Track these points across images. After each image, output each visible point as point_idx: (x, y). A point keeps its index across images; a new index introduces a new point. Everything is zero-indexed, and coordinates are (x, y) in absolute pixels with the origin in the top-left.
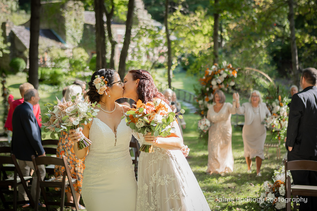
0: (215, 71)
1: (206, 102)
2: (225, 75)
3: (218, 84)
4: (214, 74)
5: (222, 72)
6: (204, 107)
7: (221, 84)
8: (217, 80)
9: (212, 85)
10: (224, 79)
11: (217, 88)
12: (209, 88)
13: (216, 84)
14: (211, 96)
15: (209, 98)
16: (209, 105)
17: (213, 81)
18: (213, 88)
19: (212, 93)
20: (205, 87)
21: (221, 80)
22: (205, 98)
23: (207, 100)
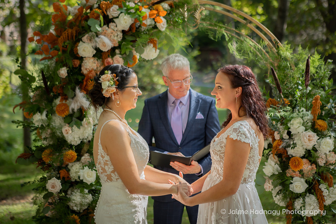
1: (57, 121)
2: (125, 23)
3: (99, 54)
6: (53, 135)
7: (112, 52)
8: (97, 39)
9: (81, 57)
10: (121, 34)
11: (98, 67)
12: (68, 69)
13: (93, 52)
14: (75, 95)
15: (68, 104)
16: (69, 127)
17: (82, 41)
18: (82, 68)
19: (78, 86)
20: (53, 63)
21: (112, 37)
22: (56, 104)
23: (60, 113)
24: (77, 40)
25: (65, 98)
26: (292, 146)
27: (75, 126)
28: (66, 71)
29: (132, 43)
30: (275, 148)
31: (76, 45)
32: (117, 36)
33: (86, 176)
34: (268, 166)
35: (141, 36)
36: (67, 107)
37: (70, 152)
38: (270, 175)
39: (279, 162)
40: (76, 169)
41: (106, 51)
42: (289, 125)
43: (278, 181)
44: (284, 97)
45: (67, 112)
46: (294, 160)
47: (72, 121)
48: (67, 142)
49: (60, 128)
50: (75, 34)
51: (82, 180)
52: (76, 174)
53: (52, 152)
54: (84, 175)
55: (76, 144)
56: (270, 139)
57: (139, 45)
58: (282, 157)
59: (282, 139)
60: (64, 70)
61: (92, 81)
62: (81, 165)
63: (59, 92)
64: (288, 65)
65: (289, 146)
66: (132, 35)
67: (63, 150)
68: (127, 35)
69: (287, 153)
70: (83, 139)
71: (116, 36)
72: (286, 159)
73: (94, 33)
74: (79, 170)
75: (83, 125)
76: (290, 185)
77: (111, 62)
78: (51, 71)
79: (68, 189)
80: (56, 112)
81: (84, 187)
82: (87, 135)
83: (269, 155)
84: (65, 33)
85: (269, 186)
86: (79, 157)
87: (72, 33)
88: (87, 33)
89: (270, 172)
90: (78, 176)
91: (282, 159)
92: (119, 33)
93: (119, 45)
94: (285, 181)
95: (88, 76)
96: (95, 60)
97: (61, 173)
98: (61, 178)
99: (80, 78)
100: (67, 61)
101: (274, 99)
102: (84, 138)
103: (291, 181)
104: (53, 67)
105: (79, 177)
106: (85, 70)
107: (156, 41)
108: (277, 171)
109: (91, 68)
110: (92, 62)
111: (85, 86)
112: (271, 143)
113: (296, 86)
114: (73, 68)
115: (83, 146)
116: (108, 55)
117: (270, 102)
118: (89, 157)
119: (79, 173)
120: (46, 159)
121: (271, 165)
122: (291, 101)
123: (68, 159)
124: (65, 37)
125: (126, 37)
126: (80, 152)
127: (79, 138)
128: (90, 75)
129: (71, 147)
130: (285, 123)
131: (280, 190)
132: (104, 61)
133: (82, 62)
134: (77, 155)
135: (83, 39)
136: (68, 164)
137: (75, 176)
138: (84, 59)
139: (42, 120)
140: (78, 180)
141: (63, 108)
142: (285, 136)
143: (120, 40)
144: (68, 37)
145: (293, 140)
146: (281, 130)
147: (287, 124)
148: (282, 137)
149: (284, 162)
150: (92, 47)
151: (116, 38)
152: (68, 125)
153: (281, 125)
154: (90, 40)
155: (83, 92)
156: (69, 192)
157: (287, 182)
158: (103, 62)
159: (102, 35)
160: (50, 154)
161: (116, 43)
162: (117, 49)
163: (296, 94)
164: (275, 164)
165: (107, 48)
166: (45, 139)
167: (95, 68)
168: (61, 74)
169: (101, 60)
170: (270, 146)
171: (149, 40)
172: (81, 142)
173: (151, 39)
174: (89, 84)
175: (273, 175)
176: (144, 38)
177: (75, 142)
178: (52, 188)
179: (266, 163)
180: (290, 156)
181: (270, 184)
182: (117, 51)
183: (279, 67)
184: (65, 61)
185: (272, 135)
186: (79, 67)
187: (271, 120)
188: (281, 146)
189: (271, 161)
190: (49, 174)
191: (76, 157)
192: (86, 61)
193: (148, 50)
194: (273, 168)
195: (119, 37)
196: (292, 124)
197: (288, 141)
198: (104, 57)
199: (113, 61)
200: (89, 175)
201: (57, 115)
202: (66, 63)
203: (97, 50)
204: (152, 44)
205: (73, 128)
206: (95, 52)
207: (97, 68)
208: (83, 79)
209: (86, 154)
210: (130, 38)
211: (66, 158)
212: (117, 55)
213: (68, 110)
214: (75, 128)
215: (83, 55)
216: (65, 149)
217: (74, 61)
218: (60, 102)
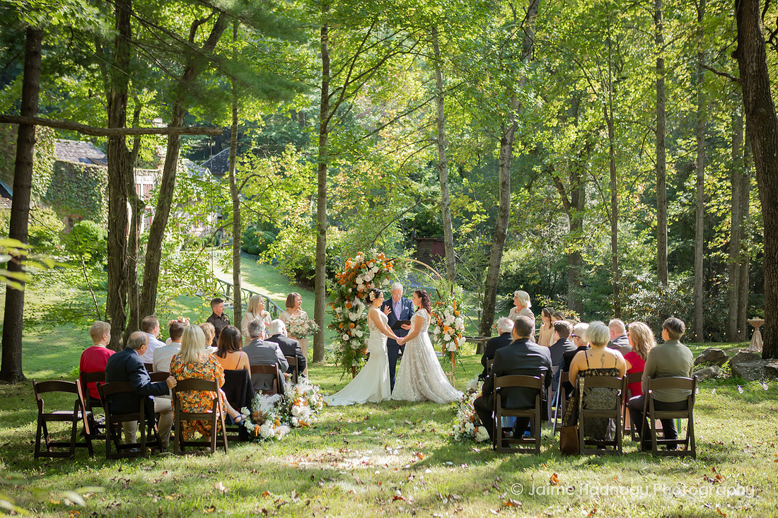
0: (361, 263)
1: (347, 310)
2: (376, 270)
3: (365, 283)
4: (360, 268)
5: (371, 265)
6: (344, 316)
7: (370, 282)
8: (364, 276)
10: (374, 274)
12: (352, 289)
13: (362, 282)
14: (355, 300)
17: (358, 277)
18: (358, 289)
19: (356, 296)
22: (346, 303)
23: (348, 307)
24: (356, 277)
25: (349, 300)
26: (445, 322)
29: (378, 278)
30: (438, 323)
31: (355, 279)
35: (382, 275)
36: (351, 304)
37: (352, 324)
39: (440, 328)
40: (354, 331)
42: (444, 313)
43: (439, 336)
45: (351, 306)
46: (446, 328)
47: (353, 310)
48: (351, 319)
49: (348, 314)
50: (355, 275)
51: (357, 336)
53: (343, 324)
54: (358, 334)
55: (354, 321)
56: (436, 318)
57: (381, 279)
58: (441, 326)
60: (350, 289)
61: (361, 294)
62: (356, 329)
63: (347, 298)
66: (378, 275)
68: (376, 275)
73: (363, 274)
74: (356, 332)
75: (357, 312)
76: (444, 338)
79: (351, 339)
81: (357, 339)
83: (436, 325)
88: (360, 274)
89: (435, 332)
94: (442, 336)
97: (348, 333)
98: (348, 335)
99: (357, 292)
102: (358, 318)
103: (444, 336)
109: (361, 288)
110: (362, 286)
111: (359, 296)
114: (354, 288)
115: (357, 321)
118: (360, 326)
120: (341, 327)
124: (350, 275)
129: (352, 322)
133: (357, 286)
134: (355, 325)
136: (351, 329)
137: (354, 334)
139: (340, 310)
140: (355, 336)
141: (349, 305)
142: (443, 317)
143: (374, 277)
144: (352, 275)
145: (446, 319)
148: (441, 318)
149: (442, 328)
150: (362, 280)
151: (372, 276)
152: (351, 312)
154: (361, 277)
155: (358, 298)
156: (351, 341)
158: (366, 286)
159: (366, 275)
161: (372, 278)
162: (372, 281)
164: (438, 329)
165: (368, 280)
166: (341, 318)
167: (364, 288)
168: (349, 291)
170: (436, 321)
172: (356, 319)
173: (387, 276)
175: (438, 334)
176: (384, 276)
177: (354, 319)
178: (345, 339)
179: (434, 329)
180: (444, 326)
181: (436, 338)
186: (356, 288)
188: (441, 322)
189: (436, 328)
192: (359, 285)
193: (385, 281)
194: (438, 331)
200: (360, 334)
201: (346, 308)
202: (351, 286)
203: (365, 281)
204: (387, 278)
209: (359, 324)
211: (350, 326)
212: (373, 283)
214: (354, 313)
215: (358, 283)
216: (349, 323)
217: (354, 286)
218: (348, 302)
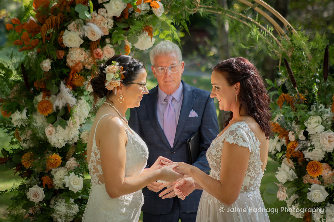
2: (116, 8)
8: (85, 27)
9: (67, 47)
10: (112, 21)
11: (86, 58)
12: (52, 61)
13: (80, 42)
14: (59, 91)
15: (51, 101)
16: (53, 127)
17: (67, 29)
18: (68, 61)
19: (63, 81)
20: (34, 54)
21: (102, 24)
22: (37, 101)
24: (62, 28)
25: (48, 94)
26: (309, 149)
27: (59, 126)
28: (50, 64)
29: (124, 31)
30: (290, 151)
31: (60, 34)
32: (108, 23)
33: (72, 183)
34: (282, 171)
35: (135, 24)
36: (50, 104)
37: (54, 155)
38: (284, 181)
39: (295, 166)
40: (61, 175)
41: (95, 40)
42: (305, 124)
43: (294, 189)
44: (300, 92)
45: (50, 110)
46: (313, 165)
47: (56, 120)
48: (50, 144)
49: (43, 128)
50: (59, 22)
51: (68, 188)
52: (60, 181)
53: (33, 156)
54: (70, 182)
55: (60, 147)
56: (284, 141)
57: (132, 33)
58: (297, 161)
59: (297, 140)
60: (48, 62)
61: (78, 75)
62: (66, 170)
63: (41, 87)
64: (303, 55)
65: (305, 148)
66: (124, 22)
67: (45, 154)
68: (118, 22)
69: (304, 157)
70: (68, 141)
71: (106, 23)
72: (302, 163)
73: (81, 20)
74: (64, 177)
75: (68, 124)
76: (308, 193)
77: (101, 53)
78: (32, 64)
79: (51, 198)
80: (38, 111)
81: (70, 196)
82: (72, 136)
83: (283, 159)
84: (49, 21)
85: (283, 195)
86: (63, 162)
87: (56, 21)
88: (74, 20)
89: (284, 179)
90: (62, 183)
91: (297, 164)
92: (110, 20)
93: (109, 33)
94: (302, 189)
95: (75, 69)
96: (82, 51)
97: (44, 180)
98: (44, 185)
99: (65, 71)
100: (51, 52)
101: (288, 94)
102: (70, 140)
103: (309, 189)
104: (34, 59)
105: (64, 185)
106: (70, 62)
107: (151, 28)
108: (292, 177)
109: (78, 59)
110: (79, 53)
111: (71, 80)
112: (285, 144)
113: (313, 79)
114: (57, 59)
115: (68, 148)
116: (98, 45)
117: (283, 98)
118: (75, 162)
119: (64, 180)
120: (26, 164)
121: (285, 170)
122: (308, 97)
123: (52, 164)
124: (48, 24)
125: (117, 24)
126: (65, 156)
127: (64, 139)
128: (77, 68)
129: (54, 150)
130: (301, 122)
131: (296, 200)
132: (93, 51)
133: (67, 53)
134: (62, 159)
135: (68, 27)
136: (51, 169)
137: (59, 184)
138: (70, 49)
139: (22, 119)
140: (63, 188)
141: (45, 106)
142: (301, 137)
143: (110, 28)
144: (52, 25)
145: (311, 141)
146: (296, 130)
147: (303, 123)
148: (298, 138)
149: (300, 167)
150: (80, 36)
151: (106, 26)
152: (52, 125)
153: (296, 124)
154: (77, 29)
155: (69, 87)
156: (52, 202)
157: (305, 190)
158: (92, 53)
159: (91, 23)
160: (31, 158)
161: (107, 32)
162: (107, 38)
163: (314, 89)
164: (290, 170)
165: (96, 37)
166: (25, 141)
167: (83, 60)
168: (44, 67)
169: (89, 50)
170: (283, 148)
171: (144, 28)
172: (66, 144)
173: (146, 27)
174: (76, 78)
175: (288, 182)
176: (138, 26)
177: (60, 144)
178: (34, 197)
179: (279, 168)
180: (307, 160)
181: (284, 192)
182: (108, 40)
183: (293, 57)
184: (49, 52)
185: (286, 135)
186: (64, 59)
187: (284, 118)
188: (296, 148)
189: (285, 166)
190: (28, 182)
191: (61, 161)
192: (72, 52)
193: (142, 39)
194: (288, 174)
195: (109, 24)
196: (310, 123)
197: (305, 142)
198: (92, 48)
199: (103, 52)
200: (76, 183)
201: (39, 113)
202: (49, 55)
203: (85, 39)
204: (147, 33)
205: (58, 128)
206: (82, 41)
207: (85, 60)
208: (69, 73)
209: (72, 158)
210: (122, 26)
211: (50, 162)
212: (107, 45)
213: (51, 108)
214: (59, 128)
215: (68, 45)
216: (48, 152)
217: (58, 52)
218: (42, 98)
